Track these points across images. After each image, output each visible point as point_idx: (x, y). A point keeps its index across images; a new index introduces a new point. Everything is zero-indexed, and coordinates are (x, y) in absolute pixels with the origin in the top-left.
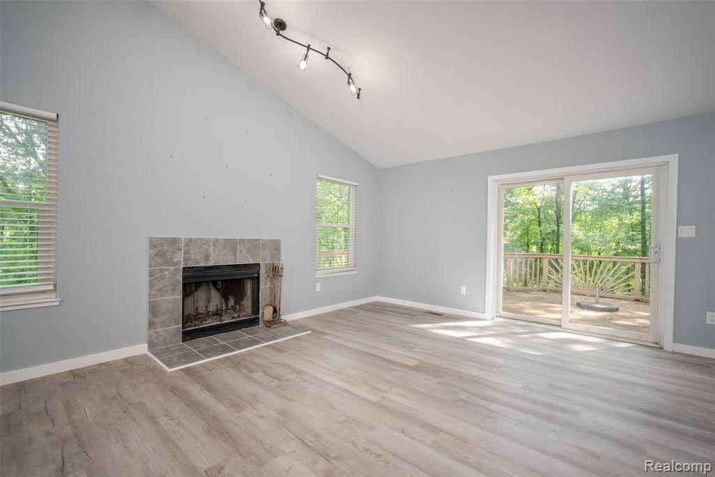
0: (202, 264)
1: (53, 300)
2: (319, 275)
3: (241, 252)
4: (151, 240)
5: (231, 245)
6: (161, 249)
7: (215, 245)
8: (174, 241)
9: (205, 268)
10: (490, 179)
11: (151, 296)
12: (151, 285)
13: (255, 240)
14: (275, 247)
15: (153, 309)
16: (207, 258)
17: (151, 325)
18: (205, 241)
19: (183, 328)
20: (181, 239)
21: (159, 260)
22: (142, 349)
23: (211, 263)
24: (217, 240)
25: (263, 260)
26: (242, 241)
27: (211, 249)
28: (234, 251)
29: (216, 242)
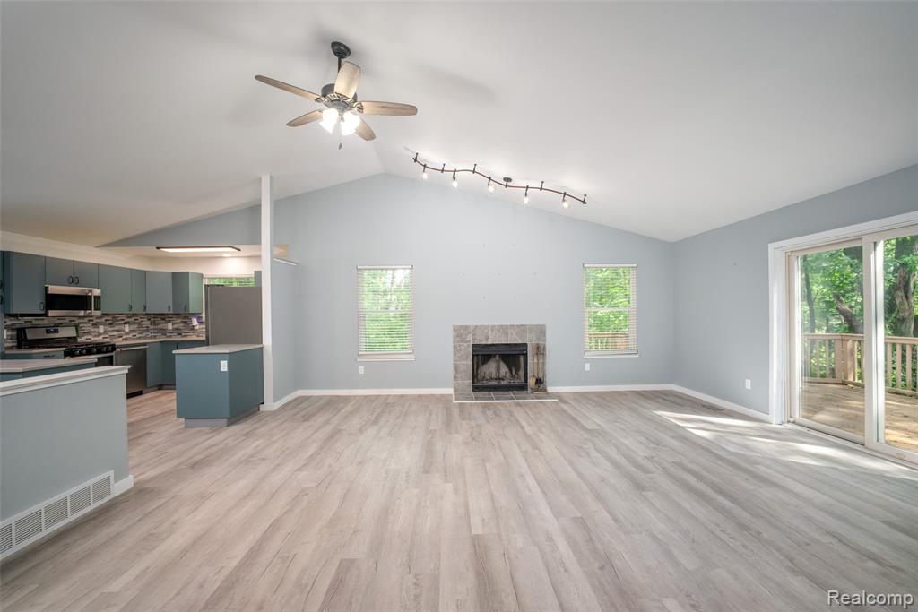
0: (484, 343)
1: (412, 358)
2: (587, 356)
3: (512, 334)
4: (454, 327)
5: (504, 329)
6: (460, 332)
7: (492, 330)
8: (466, 328)
9: (486, 345)
10: (771, 246)
11: (455, 361)
12: (455, 354)
13: (523, 326)
14: (541, 330)
15: (456, 368)
16: (487, 339)
17: (455, 378)
18: (486, 327)
19: (473, 383)
20: (470, 326)
21: (459, 339)
22: (450, 391)
23: (490, 342)
24: (494, 326)
25: (530, 340)
26: (512, 326)
27: (490, 332)
28: (507, 334)
29: (493, 327)
